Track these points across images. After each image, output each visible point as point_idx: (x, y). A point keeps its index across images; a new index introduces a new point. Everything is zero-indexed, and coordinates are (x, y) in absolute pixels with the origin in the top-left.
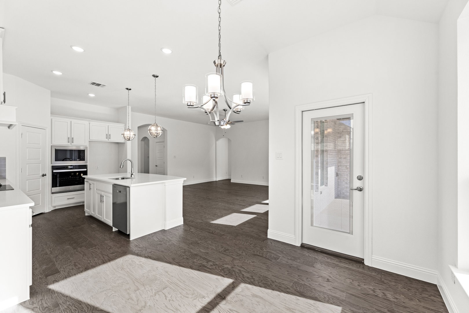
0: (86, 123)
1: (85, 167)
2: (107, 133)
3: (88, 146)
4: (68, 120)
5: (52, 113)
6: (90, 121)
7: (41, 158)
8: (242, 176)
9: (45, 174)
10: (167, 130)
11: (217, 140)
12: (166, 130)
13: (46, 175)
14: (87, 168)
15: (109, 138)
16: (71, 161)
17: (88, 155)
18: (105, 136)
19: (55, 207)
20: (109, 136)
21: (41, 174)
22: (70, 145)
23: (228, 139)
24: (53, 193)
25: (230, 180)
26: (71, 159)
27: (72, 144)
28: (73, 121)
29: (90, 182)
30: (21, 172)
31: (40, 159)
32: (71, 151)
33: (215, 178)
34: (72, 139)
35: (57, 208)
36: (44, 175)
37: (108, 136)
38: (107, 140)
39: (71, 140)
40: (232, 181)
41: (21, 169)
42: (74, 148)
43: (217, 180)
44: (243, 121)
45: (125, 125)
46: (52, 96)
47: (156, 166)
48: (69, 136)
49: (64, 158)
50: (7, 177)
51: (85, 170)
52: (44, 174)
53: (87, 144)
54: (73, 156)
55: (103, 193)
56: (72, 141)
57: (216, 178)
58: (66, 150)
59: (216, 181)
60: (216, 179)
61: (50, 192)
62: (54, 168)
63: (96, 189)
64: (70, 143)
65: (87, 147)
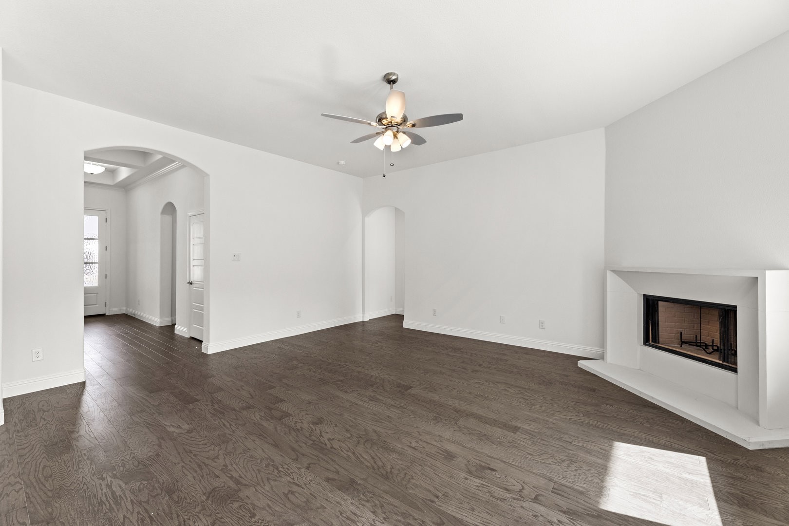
8: (435, 311)
11: (365, 213)
12: (207, 175)
23: (396, 209)
25: (401, 317)
33: (362, 315)
40: (407, 324)
43: (367, 319)
47: (191, 283)
57: (363, 312)
59: (363, 322)
60: (363, 317)
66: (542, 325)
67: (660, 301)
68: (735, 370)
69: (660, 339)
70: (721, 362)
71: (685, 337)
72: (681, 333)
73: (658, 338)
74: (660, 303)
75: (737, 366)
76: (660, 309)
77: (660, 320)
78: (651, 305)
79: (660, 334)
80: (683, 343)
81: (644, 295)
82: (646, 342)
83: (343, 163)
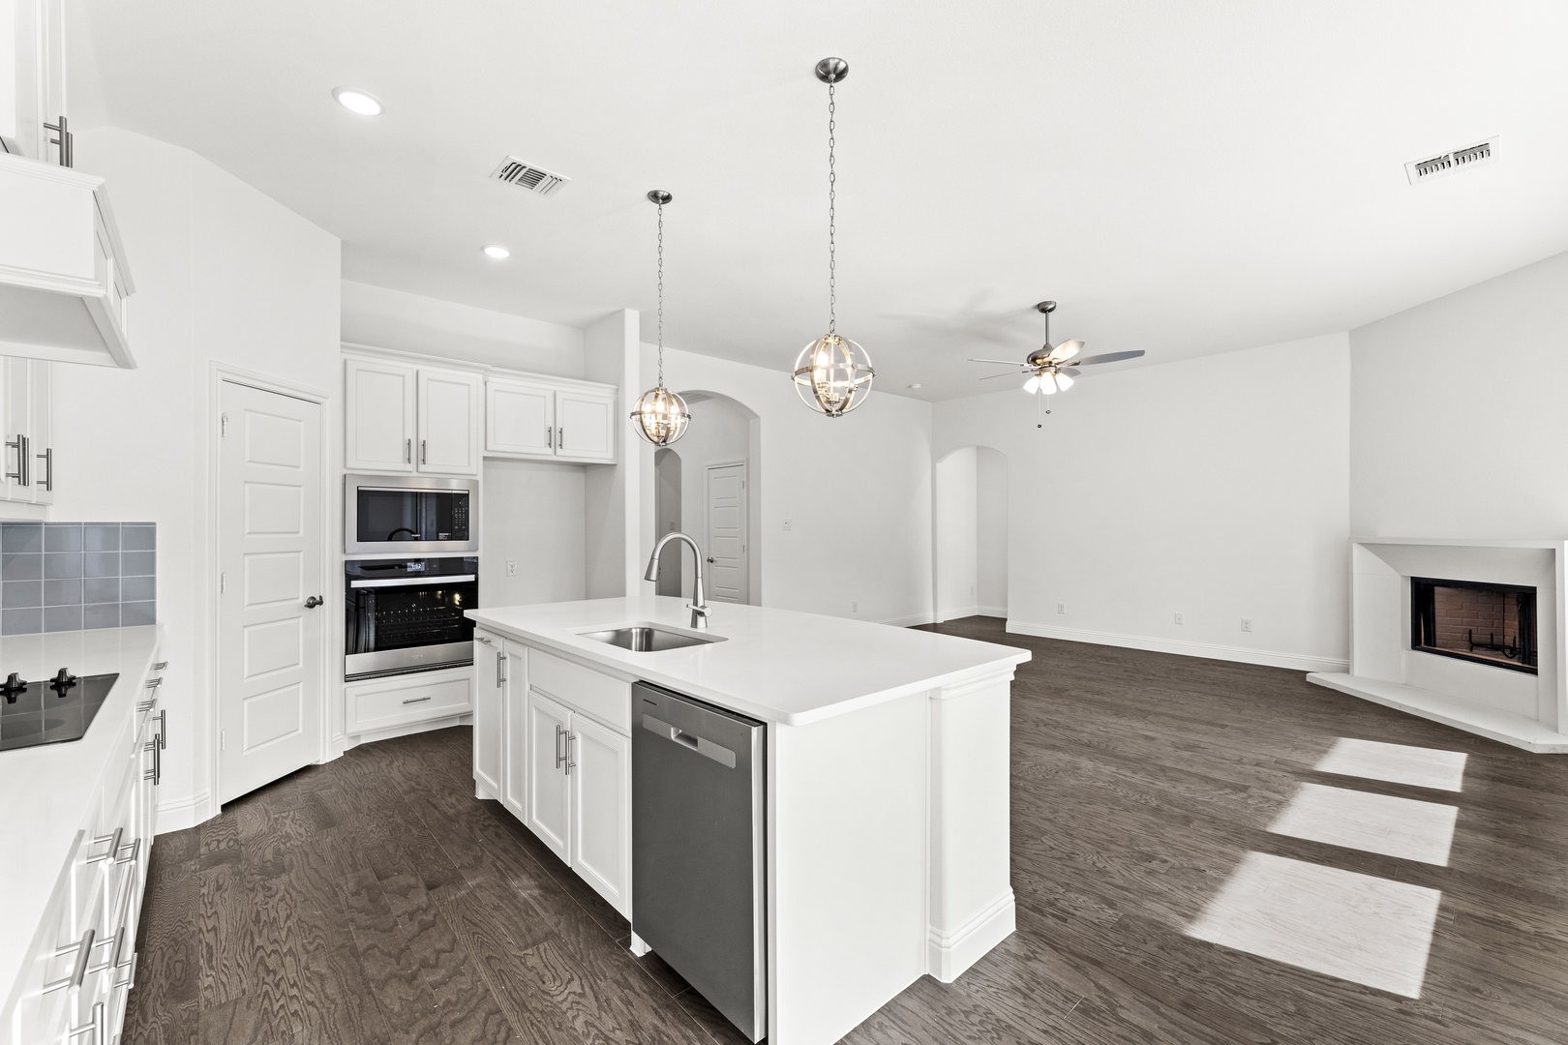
0: (474, 378)
1: (471, 565)
2: (550, 424)
3: (480, 478)
4: (408, 368)
5: (348, 339)
6: (486, 370)
7: (302, 528)
8: (1061, 607)
9: (318, 599)
10: (758, 413)
11: (937, 455)
12: (756, 416)
13: (321, 603)
14: (476, 573)
15: (558, 443)
16: (416, 539)
17: (480, 517)
18: (543, 437)
19: (358, 737)
20: (558, 435)
21: (303, 599)
22: (415, 474)
24: (349, 678)
25: (1003, 620)
26: (414, 534)
27: (422, 468)
28: (427, 371)
29: (499, 643)
30: (219, 590)
31: (298, 532)
32: (417, 496)
33: (931, 613)
34: (421, 448)
35: (364, 741)
36: (314, 603)
37: (555, 437)
38: (547, 453)
39: (416, 450)
41: (219, 579)
42: (426, 485)
43: (939, 621)
44: (1140, 353)
45: (617, 390)
46: (346, 272)
47: (711, 561)
48: (410, 435)
49: (393, 530)
50: (159, 617)
51: (471, 578)
52: (313, 598)
53: (477, 469)
54: (424, 521)
55: (569, 720)
56: (421, 457)
57: (935, 610)
58: (400, 495)
61: (339, 677)
62: (354, 570)
63: (527, 687)
64: (415, 464)
65: (477, 482)
66: (1246, 627)
67: (1437, 586)
68: (1535, 672)
69: (1437, 641)
70: (1520, 664)
71: (1475, 638)
72: (1470, 631)
73: (1435, 639)
74: (1438, 590)
75: (1537, 666)
76: (1437, 598)
77: (1436, 614)
78: (1423, 592)
79: (1437, 633)
80: (1473, 646)
81: (1412, 578)
82: (1416, 645)
83: (918, 386)
